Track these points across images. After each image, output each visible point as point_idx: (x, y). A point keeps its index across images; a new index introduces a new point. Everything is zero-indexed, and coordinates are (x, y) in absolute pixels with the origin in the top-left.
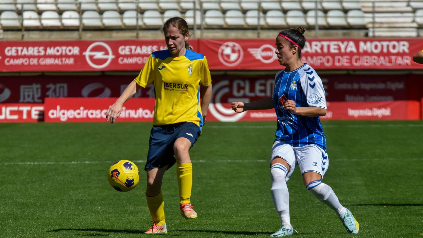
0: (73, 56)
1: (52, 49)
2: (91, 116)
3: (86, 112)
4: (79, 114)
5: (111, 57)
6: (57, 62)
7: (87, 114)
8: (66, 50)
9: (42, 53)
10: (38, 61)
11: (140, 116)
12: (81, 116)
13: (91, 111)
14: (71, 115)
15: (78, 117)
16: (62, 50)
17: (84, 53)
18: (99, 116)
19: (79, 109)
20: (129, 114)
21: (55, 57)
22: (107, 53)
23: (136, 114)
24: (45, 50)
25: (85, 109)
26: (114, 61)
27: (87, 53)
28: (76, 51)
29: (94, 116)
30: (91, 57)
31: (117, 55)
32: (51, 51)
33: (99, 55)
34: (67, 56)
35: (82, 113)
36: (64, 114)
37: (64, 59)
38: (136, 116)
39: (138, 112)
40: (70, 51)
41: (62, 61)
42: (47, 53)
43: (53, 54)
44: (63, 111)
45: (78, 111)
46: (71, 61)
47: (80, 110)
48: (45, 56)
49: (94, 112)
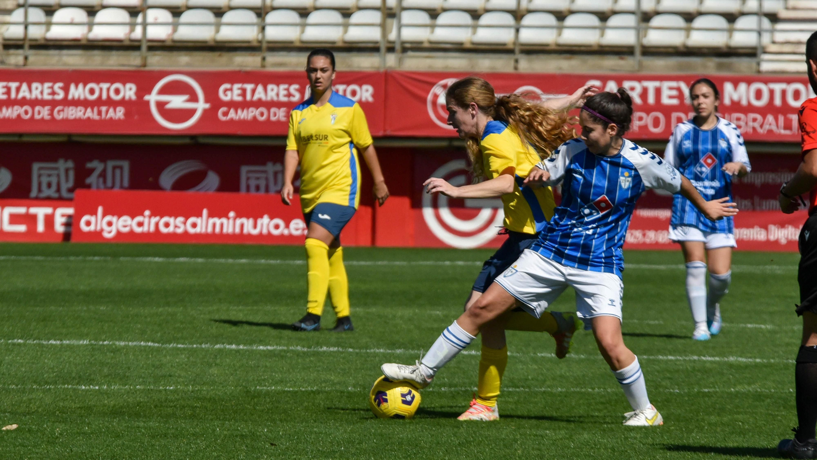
0: (123, 102)
1: (81, 86)
2: (163, 230)
3: (154, 220)
4: (140, 224)
5: (201, 106)
6: (91, 114)
7: (157, 224)
8: (108, 89)
9: (61, 96)
10: (51, 114)
11: (265, 231)
12: (145, 229)
13: (166, 219)
14: (125, 226)
15: (138, 230)
16: (101, 89)
17: (147, 98)
18: (180, 231)
19: (142, 214)
20: (242, 226)
21: (85, 103)
22: (194, 98)
23: (255, 227)
24: (66, 89)
25: (153, 214)
26: (209, 115)
27: (153, 98)
28: (129, 91)
29: (171, 229)
30: (161, 106)
31: (215, 102)
32: (78, 92)
33: (177, 102)
34: (110, 103)
35: (147, 223)
36: (110, 224)
37: (104, 109)
38: (255, 232)
39: (259, 221)
40: (117, 91)
41: (100, 113)
42: (70, 97)
43: (82, 97)
44: (108, 218)
45: (139, 219)
46: (119, 113)
47: (145, 217)
48: (66, 102)
49: (171, 220)
